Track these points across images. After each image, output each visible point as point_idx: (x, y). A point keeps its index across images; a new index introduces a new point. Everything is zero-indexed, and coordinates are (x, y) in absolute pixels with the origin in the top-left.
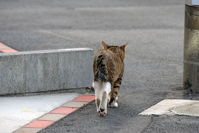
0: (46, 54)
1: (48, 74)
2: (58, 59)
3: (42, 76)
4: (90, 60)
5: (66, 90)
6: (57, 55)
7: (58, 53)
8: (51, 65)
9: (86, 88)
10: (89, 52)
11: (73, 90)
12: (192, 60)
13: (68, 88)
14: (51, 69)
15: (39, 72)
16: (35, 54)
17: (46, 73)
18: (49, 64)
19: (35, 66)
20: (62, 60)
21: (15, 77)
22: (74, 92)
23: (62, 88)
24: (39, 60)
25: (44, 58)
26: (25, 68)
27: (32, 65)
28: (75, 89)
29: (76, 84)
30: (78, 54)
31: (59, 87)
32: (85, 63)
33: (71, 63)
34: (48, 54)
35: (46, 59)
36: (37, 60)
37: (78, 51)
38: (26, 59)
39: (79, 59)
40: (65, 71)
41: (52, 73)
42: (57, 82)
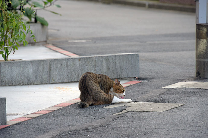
0: (108, 56)
1: (110, 69)
2: (116, 59)
3: (106, 70)
4: (136, 60)
5: (121, 78)
6: (115, 57)
7: (115, 56)
8: (111, 63)
9: (134, 77)
10: (136, 55)
11: (126, 79)
12: (200, 58)
13: (122, 77)
14: (111, 65)
15: (104, 67)
16: (101, 57)
17: (108, 68)
18: (110, 62)
19: (102, 64)
20: (118, 60)
21: (89, 70)
22: (126, 80)
23: (118, 77)
24: (104, 60)
25: (107, 59)
26: (95, 65)
27: (100, 63)
28: (127, 78)
29: (128, 75)
30: (128, 56)
31: (117, 76)
32: (133, 62)
33: (124, 62)
34: (109, 56)
35: (108, 59)
36: (103, 60)
37: (128, 55)
38: (96, 60)
39: (129, 59)
40: (120, 67)
41: (112, 68)
42: (115, 74)
